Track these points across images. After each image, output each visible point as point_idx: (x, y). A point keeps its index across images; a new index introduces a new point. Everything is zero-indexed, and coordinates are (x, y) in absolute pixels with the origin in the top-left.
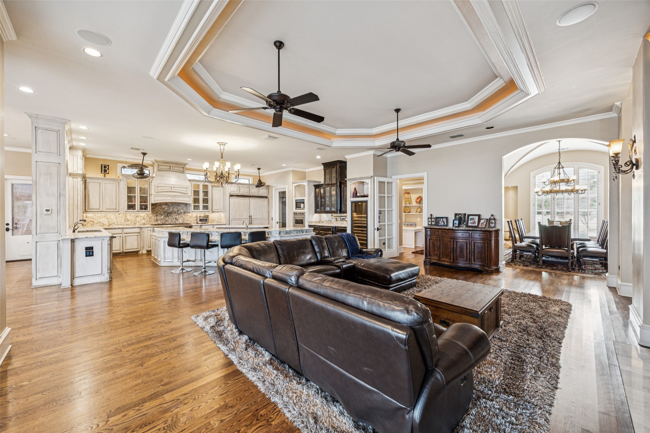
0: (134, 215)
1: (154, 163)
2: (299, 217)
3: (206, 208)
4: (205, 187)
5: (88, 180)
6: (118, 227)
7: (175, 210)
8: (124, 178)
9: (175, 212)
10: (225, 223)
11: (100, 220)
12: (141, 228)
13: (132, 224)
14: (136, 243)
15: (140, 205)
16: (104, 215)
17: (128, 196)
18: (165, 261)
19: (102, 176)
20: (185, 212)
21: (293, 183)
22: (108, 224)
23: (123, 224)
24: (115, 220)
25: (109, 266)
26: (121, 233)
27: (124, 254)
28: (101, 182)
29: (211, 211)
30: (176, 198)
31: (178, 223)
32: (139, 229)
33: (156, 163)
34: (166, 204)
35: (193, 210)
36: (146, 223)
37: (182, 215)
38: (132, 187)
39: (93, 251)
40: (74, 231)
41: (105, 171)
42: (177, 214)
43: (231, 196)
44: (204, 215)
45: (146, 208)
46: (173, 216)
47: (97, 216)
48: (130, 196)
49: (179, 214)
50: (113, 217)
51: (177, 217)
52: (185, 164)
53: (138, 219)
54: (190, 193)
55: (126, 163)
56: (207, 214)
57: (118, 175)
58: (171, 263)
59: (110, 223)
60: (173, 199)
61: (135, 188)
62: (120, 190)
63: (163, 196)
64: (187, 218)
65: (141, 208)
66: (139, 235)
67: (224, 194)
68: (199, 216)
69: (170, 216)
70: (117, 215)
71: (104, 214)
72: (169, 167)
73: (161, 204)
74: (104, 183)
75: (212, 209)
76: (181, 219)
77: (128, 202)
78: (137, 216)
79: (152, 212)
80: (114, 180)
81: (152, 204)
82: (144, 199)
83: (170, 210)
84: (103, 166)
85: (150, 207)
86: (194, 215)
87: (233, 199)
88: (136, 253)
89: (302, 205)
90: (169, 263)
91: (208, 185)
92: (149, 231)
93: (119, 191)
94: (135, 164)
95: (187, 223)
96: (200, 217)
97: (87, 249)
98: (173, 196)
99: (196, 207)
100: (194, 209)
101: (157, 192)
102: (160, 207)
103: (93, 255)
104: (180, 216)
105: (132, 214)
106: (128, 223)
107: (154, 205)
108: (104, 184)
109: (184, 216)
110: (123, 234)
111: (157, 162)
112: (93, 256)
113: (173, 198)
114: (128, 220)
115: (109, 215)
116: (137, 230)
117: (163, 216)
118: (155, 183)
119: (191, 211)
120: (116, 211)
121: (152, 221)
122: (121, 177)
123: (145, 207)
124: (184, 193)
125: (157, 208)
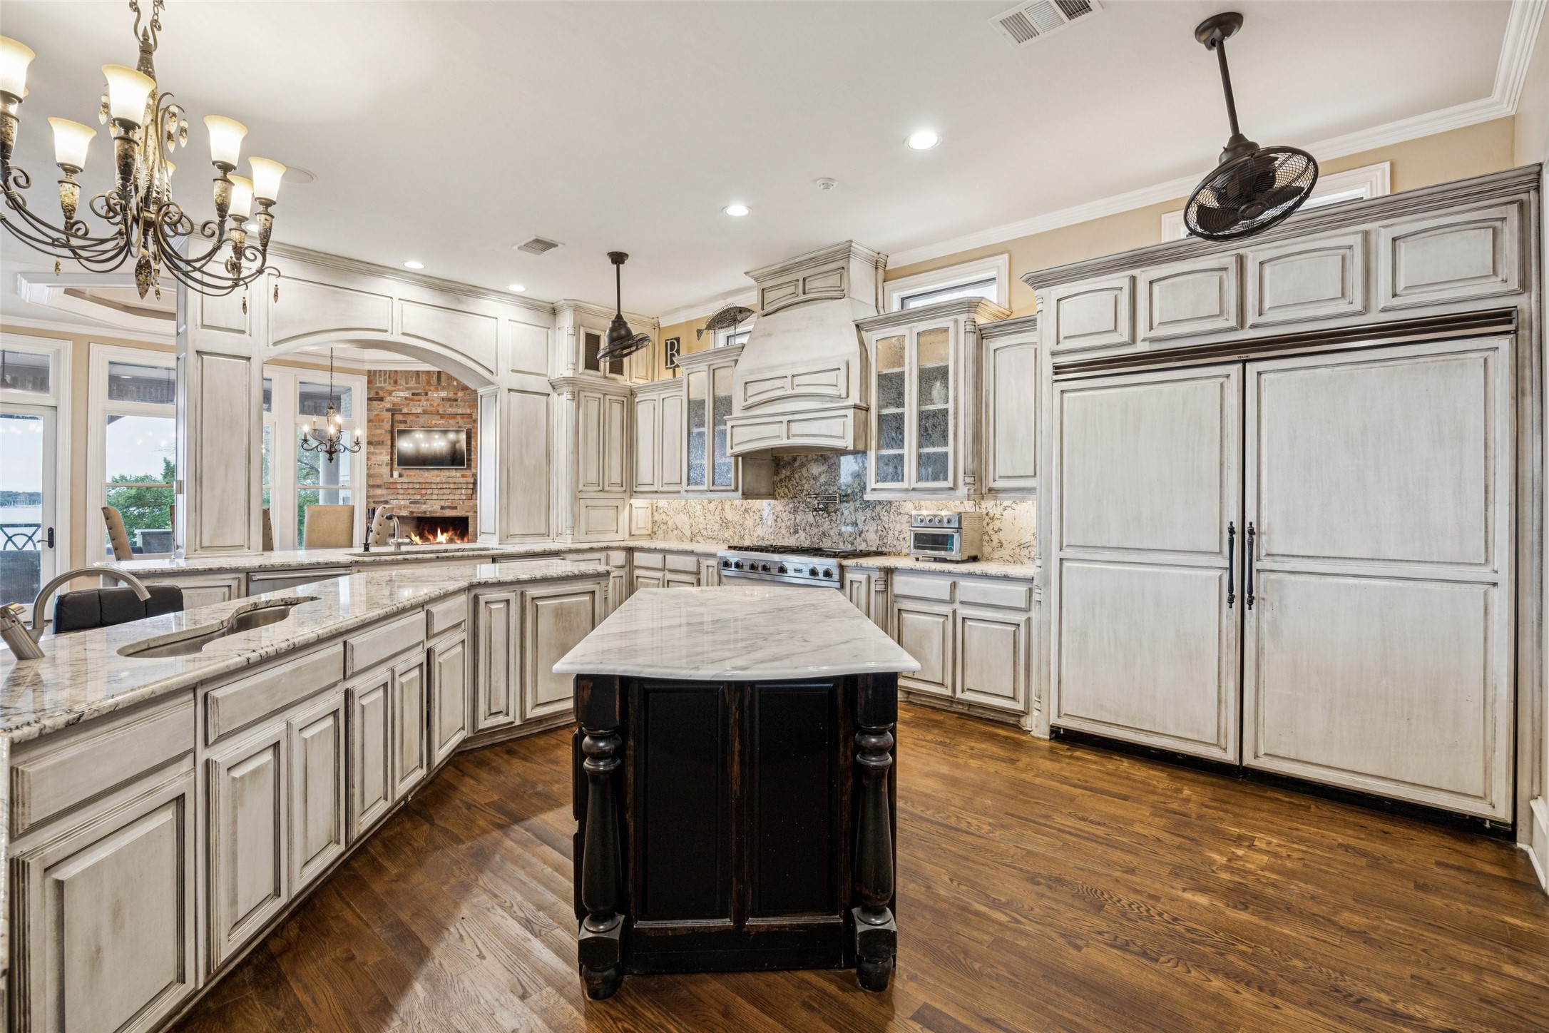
3: (934, 467)
5: (638, 398)
19: (668, 377)
28: (657, 398)
30: (795, 429)
37: (878, 508)
38: (699, 401)
41: (673, 359)
46: (846, 513)
51: (860, 518)
60: (785, 434)
61: (705, 402)
72: (793, 289)
74: (661, 397)
75: (974, 474)
78: (746, 511)
80: (676, 384)
84: (669, 343)
98: (785, 418)
99: (892, 469)
100: (880, 478)
101: (746, 408)
102: (804, 471)
104: (869, 513)
109: (885, 516)
111: (757, 280)
113: (785, 425)
114: (727, 524)
119: (869, 488)
121: (783, 532)
124: (831, 398)
125: (796, 476)
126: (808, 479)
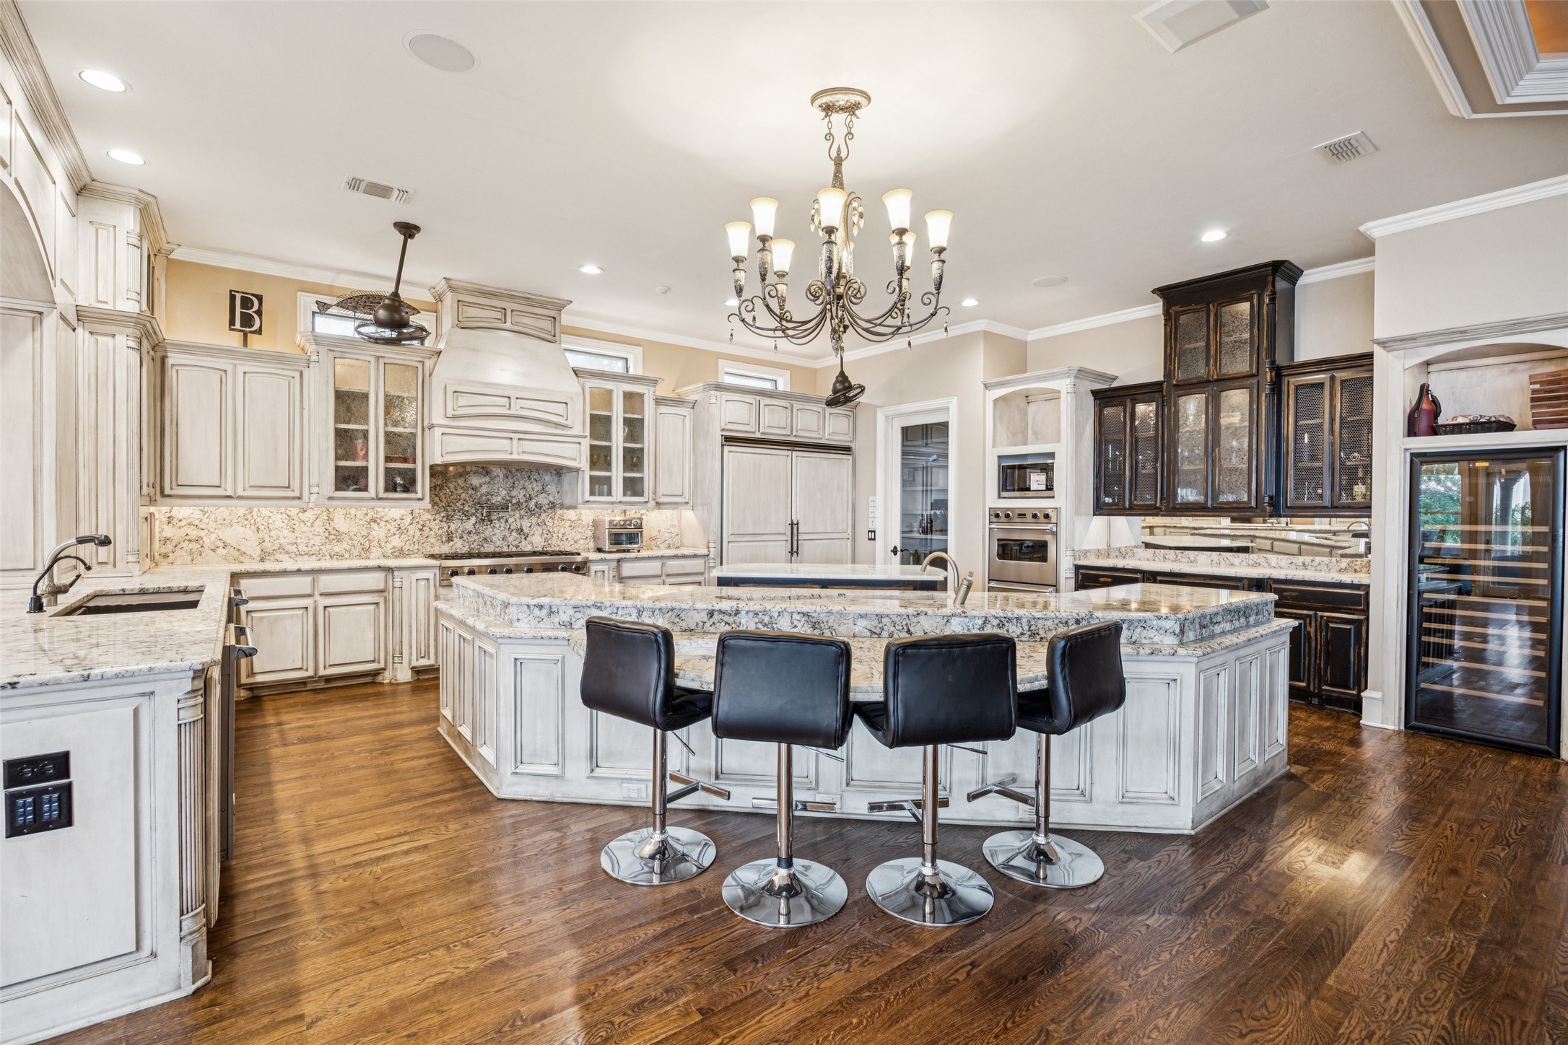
0: (360, 514)
1: (439, 298)
2: (1027, 532)
3: (633, 487)
4: (632, 399)
5: (173, 359)
6: (295, 567)
7: (519, 495)
8: (323, 350)
9: (518, 503)
10: (704, 551)
11: (229, 535)
12: (390, 570)
13: (355, 553)
14: (371, 636)
15: (387, 470)
16: (241, 511)
17: (339, 433)
18: (523, 768)
19: (234, 340)
20: (553, 506)
21: (986, 386)
22: (259, 552)
23: (318, 555)
24: (286, 537)
25: (188, 883)
26: (309, 591)
27: (322, 685)
28: (229, 368)
29: (652, 503)
30: (528, 446)
31: (529, 548)
32: (381, 575)
33: (449, 299)
34: (484, 468)
35: (588, 497)
36: (407, 547)
37: (543, 516)
38: (353, 393)
39: (68, 788)
40: (37, 606)
41: (247, 321)
42: (523, 512)
43: (729, 440)
44: (622, 518)
45: (409, 486)
46: (511, 520)
47: (212, 517)
48: (346, 431)
49: (531, 513)
50: (279, 524)
51: (526, 524)
52: (560, 306)
53: (378, 532)
54: (580, 426)
55: (330, 290)
56: (633, 513)
57: (298, 339)
58: (554, 782)
59: (267, 545)
60: (515, 450)
61: (365, 396)
62: (306, 406)
63: (476, 433)
64: (562, 531)
65: (391, 487)
66: (381, 600)
67: (698, 431)
68: (607, 519)
69: (499, 519)
70: (293, 512)
71: (240, 509)
72: (498, 315)
73: (465, 469)
74: (240, 370)
75: (655, 493)
76: (538, 530)
77: (337, 458)
78: (373, 520)
79: (434, 503)
80: (279, 359)
81: (431, 467)
82: (401, 449)
83: (498, 494)
84: (238, 297)
85: (423, 483)
86: (588, 515)
87: (735, 455)
88: (368, 680)
89: (1037, 481)
90: (543, 781)
91: (642, 395)
92: (422, 583)
93: (302, 408)
94: (368, 297)
95: (562, 549)
96: (611, 522)
97: (17, 771)
98: (516, 436)
99: (600, 485)
100: (592, 493)
101: (454, 417)
102: (460, 481)
103: (65, 819)
104: (534, 520)
105: (353, 511)
106: (337, 549)
107: (439, 473)
108: (240, 376)
109: (549, 522)
110: (317, 597)
111: (452, 289)
112: (69, 823)
113: (515, 442)
114: (338, 536)
115: (265, 512)
116: (375, 580)
117: (473, 520)
118: (445, 373)
119: (580, 500)
120: (289, 494)
121: (432, 540)
122: (311, 348)
123: (403, 479)
124: (557, 425)
125: (450, 485)
126: (465, 489)
